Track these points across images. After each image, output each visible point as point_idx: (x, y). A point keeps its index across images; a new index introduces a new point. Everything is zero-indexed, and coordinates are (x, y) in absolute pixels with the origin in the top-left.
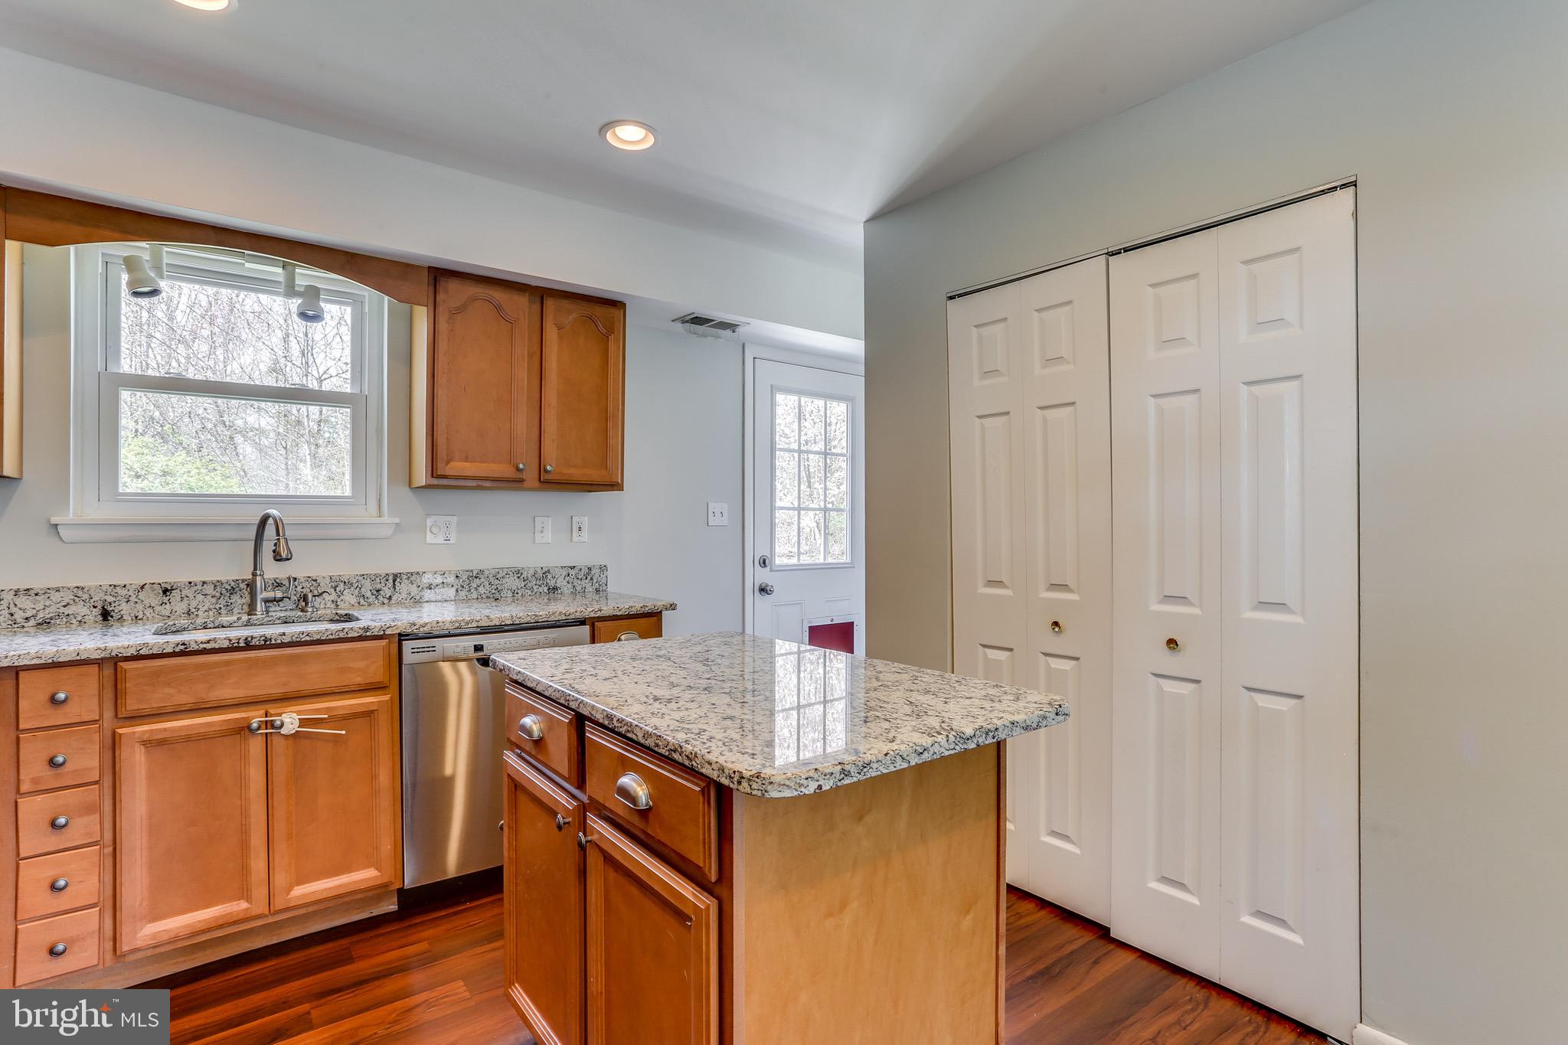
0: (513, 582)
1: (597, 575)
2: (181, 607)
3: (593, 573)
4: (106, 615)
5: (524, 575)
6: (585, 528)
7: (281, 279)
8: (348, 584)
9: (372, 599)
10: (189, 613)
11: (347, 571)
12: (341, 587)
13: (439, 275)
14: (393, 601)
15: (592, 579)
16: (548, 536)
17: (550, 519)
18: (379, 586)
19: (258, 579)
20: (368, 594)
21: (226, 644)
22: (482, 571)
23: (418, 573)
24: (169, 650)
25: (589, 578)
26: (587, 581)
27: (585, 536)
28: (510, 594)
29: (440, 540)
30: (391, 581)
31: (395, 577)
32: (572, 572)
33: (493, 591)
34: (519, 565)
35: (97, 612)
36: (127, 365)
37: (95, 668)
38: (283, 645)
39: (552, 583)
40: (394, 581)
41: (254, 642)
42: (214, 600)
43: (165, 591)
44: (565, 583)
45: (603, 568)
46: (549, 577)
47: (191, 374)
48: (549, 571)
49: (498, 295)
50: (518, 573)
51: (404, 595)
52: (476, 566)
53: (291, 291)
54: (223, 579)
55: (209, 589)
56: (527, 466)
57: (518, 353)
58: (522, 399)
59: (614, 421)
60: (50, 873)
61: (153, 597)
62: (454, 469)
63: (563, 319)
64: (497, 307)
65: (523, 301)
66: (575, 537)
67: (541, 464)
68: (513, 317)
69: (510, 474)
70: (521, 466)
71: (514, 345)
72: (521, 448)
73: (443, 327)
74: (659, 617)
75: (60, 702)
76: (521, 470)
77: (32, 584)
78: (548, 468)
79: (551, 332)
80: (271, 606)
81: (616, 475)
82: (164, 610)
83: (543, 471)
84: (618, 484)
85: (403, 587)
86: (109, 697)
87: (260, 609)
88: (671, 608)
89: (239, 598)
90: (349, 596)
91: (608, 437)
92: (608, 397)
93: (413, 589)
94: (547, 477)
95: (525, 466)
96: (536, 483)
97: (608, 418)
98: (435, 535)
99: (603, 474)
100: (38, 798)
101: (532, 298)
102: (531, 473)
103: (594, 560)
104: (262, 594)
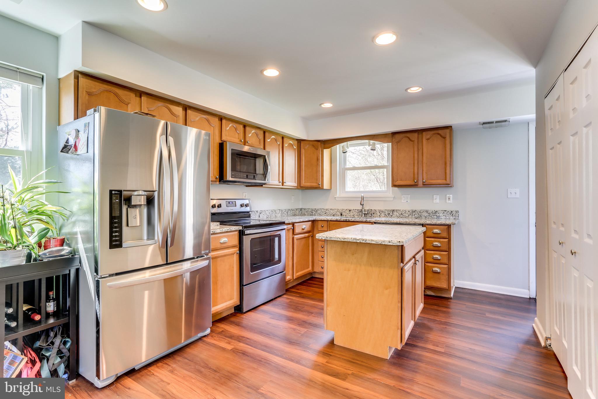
0: (426, 214)
1: (455, 214)
2: (352, 214)
3: (453, 213)
4: (341, 214)
5: (429, 212)
6: (451, 198)
7: (368, 142)
8: (382, 212)
9: (388, 216)
10: (353, 215)
11: (382, 209)
13: (394, 134)
14: (392, 217)
15: (452, 215)
16: (438, 201)
17: (438, 196)
18: (389, 213)
19: (363, 209)
20: (387, 214)
22: (416, 210)
23: (399, 210)
25: (451, 214)
26: (451, 215)
27: (451, 201)
28: (424, 217)
29: (405, 201)
30: (392, 211)
31: (393, 210)
32: (445, 212)
33: (419, 216)
34: (427, 209)
35: (340, 214)
36: (347, 167)
38: (351, 222)
39: (438, 216)
40: (393, 212)
41: (347, 220)
42: (357, 213)
43: (350, 211)
44: (443, 215)
45: (457, 212)
46: (437, 213)
47: (356, 166)
49: (408, 135)
50: (427, 211)
51: (395, 215)
52: (414, 209)
53: (369, 145)
54: (359, 209)
55: (356, 211)
56: (419, 181)
57: (415, 150)
58: (416, 162)
59: (447, 164)
60: (321, 255)
61: (348, 212)
62: (398, 183)
63: (428, 137)
64: (409, 138)
65: (416, 135)
66: (447, 201)
67: (423, 180)
68: (414, 140)
69: (413, 183)
70: (415, 181)
71: (414, 148)
72: (416, 176)
73: (395, 147)
74: (449, 226)
75: (323, 227)
76: (416, 182)
77: (333, 208)
78: (424, 181)
79: (425, 141)
80: (366, 215)
81: (448, 182)
82: (350, 214)
83: (423, 182)
84: (449, 184)
85: (395, 213)
86: (328, 227)
87: (363, 215)
88: (454, 224)
89: (361, 213)
90: (383, 215)
91: (446, 170)
92: (445, 158)
93: (398, 214)
94: (424, 184)
95: (418, 181)
96: (422, 185)
97: (446, 164)
98: (404, 200)
99: (444, 182)
100: (320, 242)
101: (419, 133)
102: (420, 183)
103: (453, 209)
104: (364, 212)
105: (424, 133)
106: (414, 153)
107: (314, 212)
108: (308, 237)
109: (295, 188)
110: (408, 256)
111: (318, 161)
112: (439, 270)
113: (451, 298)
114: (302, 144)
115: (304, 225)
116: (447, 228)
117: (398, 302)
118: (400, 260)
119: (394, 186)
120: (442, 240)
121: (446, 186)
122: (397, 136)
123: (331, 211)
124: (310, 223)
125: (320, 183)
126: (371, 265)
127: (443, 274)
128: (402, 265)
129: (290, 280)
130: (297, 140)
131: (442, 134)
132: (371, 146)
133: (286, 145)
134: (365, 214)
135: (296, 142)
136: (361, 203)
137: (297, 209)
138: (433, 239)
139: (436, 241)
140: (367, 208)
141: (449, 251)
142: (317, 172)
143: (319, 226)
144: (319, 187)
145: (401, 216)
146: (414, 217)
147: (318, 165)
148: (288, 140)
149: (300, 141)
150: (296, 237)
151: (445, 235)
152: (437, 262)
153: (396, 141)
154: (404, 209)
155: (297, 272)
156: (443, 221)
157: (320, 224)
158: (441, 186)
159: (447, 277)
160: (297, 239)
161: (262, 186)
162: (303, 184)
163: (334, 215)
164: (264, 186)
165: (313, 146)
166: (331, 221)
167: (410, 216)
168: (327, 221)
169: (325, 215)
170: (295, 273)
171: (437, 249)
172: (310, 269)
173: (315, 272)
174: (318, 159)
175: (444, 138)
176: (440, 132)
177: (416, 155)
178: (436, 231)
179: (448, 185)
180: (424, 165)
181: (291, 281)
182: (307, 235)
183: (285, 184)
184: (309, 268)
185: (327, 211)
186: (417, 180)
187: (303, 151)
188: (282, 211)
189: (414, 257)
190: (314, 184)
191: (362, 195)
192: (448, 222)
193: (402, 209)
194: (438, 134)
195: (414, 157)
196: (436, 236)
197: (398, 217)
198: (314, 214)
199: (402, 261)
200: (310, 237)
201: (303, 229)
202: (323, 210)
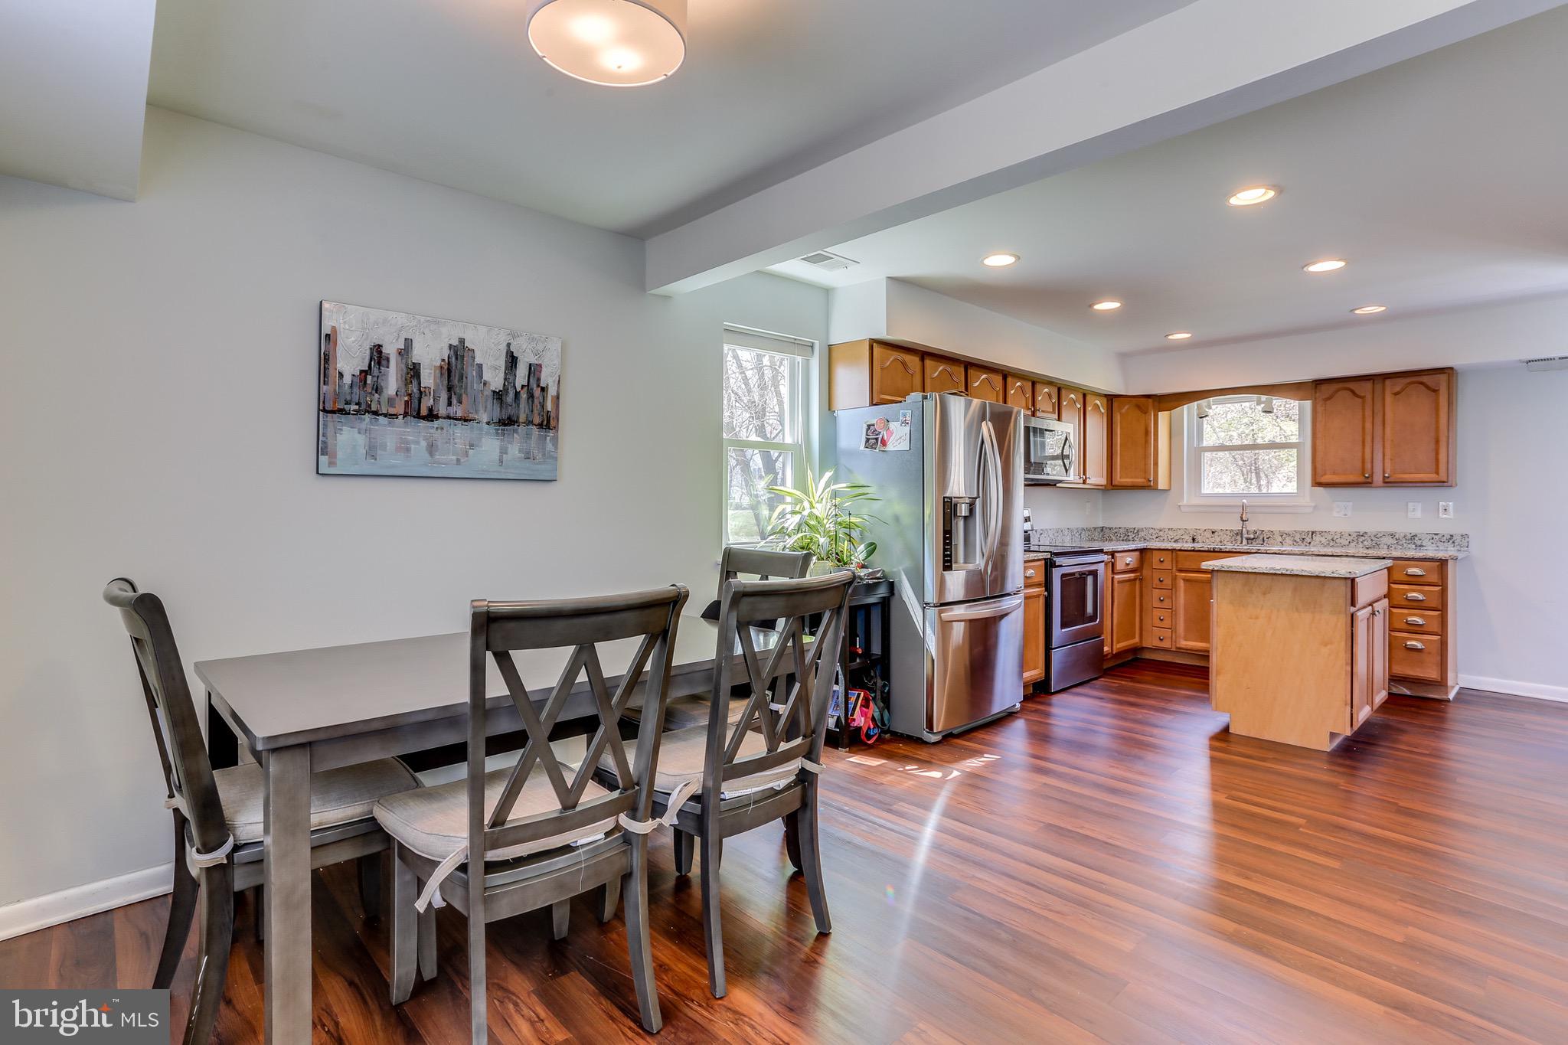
0: (1391, 540)
1: (1459, 540)
2: (1218, 539)
3: (1454, 538)
4: (1194, 540)
5: (1397, 537)
6: (1451, 509)
7: (1257, 397)
8: (1288, 535)
9: (1301, 541)
11: (1287, 529)
12: (1285, 536)
13: (1318, 383)
14: (1311, 545)
15: (1453, 542)
16: (1418, 514)
17: (1420, 504)
18: (1304, 537)
19: (1245, 529)
20: (1298, 540)
21: (1207, 549)
22: (1366, 533)
23: (1325, 532)
24: (1189, 549)
25: (1451, 541)
26: (1449, 543)
27: (1451, 515)
28: (1386, 547)
29: (1341, 514)
30: (1310, 535)
31: (1313, 533)
32: (1436, 537)
33: (1374, 544)
34: (1391, 530)
35: (1191, 538)
36: (1205, 444)
37: (1170, 552)
39: (1419, 543)
41: (1216, 550)
42: (1230, 536)
43: (1213, 532)
44: (1429, 543)
45: (1464, 536)
46: (1417, 539)
48: (1416, 536)
49: (1351, 385)
50: (1392, 535)
51: (1319, 541)
52: (1362, 531)
53: (1259, 403)
54: (1235, 529)
55: (1229, 532)
56: (1374, 475)
57: (1366, 413)
58: (1368, 439)
59: (1441, 443)
60: (1159, 614)
61: (1209, 535)
62: (1324, 479)
63: (1397, 389)
64: (1353, 392)
65: (1369, 385)
66: (1441, 515)
67: (1384, 472)
68: (1362, 394)
69: (1361, 479)
70: (1367, 475)
71: (1363, 409)
72: (1368, 466)
73: (1320, 409)
74: (1443, 563)
75: (1162, 561)
76: (1367, 478)
77: (1175, 527)
78: (1387, 475)
79: (1389, 398)
80: (1250, 541)
81: (1443, 476)
82: (1213, 540)
83: (1384, 477)
84: (1444, 482)
85: (1317, 538)
86: (1174, 562)
87: (1245, 542)
88: (1455, 559)
89: (1239, 537)
90: (1288, 540)
91: (1437, 453)
92: (1437, 429)
93: (1323, 540)
94: (1387, 480)
95: (1372, 475)
96: (1382, 484)
97: (1437, 442)
98: (1338, 512)
99: (1433, 476)
100: (1157, 590)
101: (1375, 382)
102: (1378, 478)
103: (1457, 530)
104: (1245, 536)
105: (1388, 382)
106: (1364, 422)
107: (1131, 535)
108: (1135, 580)
109: (1103, 488)
110: (1363, 598)
111: (1146, 437)
112: (1419, 645)
113: (1448, 701)
114: (1115, 405)
115: (1128, 556)
116: (1438, 566)
117: (1347, 664)
118: (1349, 601)
119: (1317, 484)
120: (1427, 588)
121: (1438, 484)
122: (1324, 387)
123: (1170, 532)
124: (1137, 553)
125: (1152, 479)
126: (1297, 610)
127: (1429, 653)
128: (1353, 609)
129: (1107, 655)
130: (1106, 396)
131: (1429, 384)
132: (1263, 405)
133: (1089, 408)
134: (1248, 539)
135: (1105, 400)
136: (1242, 518)
137: (1095, 529)
138: (1406, 587)
139: (1414, 591)
140: (1252, 526)
141: (1443, 608)
142: (1146, 456)
143: (1155, 560)
144: (1148, 486)
145: (1331, 544)
146: (1361, 545)
147: (1147, 442)
148: (1093, 397)
149: (1111, 399)
150: (1116, 577)
151: (1434, 578)
152: (1415, 630)
153: (1324, 397)
154: (1339, 531)
155: (1118, 642)
156: (1430, 553)
157: (1156, 556)
158: (1426, 484)
159: (1439, 658)
160: (1119, 582)
161: (1055, 485)
162: (1118, 479)
163: (1176, 541)
164: (1058, 485)
165: (1138, 407)
166: (1180, 550)
167: (1353, 544)
168: (1173, 550)
169: (1157, 540)
170: (1114, 643)
171: (1415, 605)
172: (1137, 640)
173: (1143, 649)
174: (1147, 432)
175: (1435, 391)
176: (1425, 379)
177: (1368, 425)
178: (1413, 571)
179: (1441, 481)
180: (1388, 445)
181: (1109, 657)
182: (1132, 575)
183: (1088, 481)
184: (1135, 638)
185: (1161, 533)
186: (1370, 472)
187: (1117, 418)
188: (1072, 531)
189: (1371, 604)
190: (1140, 481)
191: (1244, 501)
192: (1441, 555)
193: (1332, 529)
194: (1421, 383)
195: (1364, 428)
196: (1415, 581)
197: (1325, 546)
198: (1130, 538)
199: (1353, 604)
200: (1138, 582)
201: (1128, 564)
202: (1152, 531)
